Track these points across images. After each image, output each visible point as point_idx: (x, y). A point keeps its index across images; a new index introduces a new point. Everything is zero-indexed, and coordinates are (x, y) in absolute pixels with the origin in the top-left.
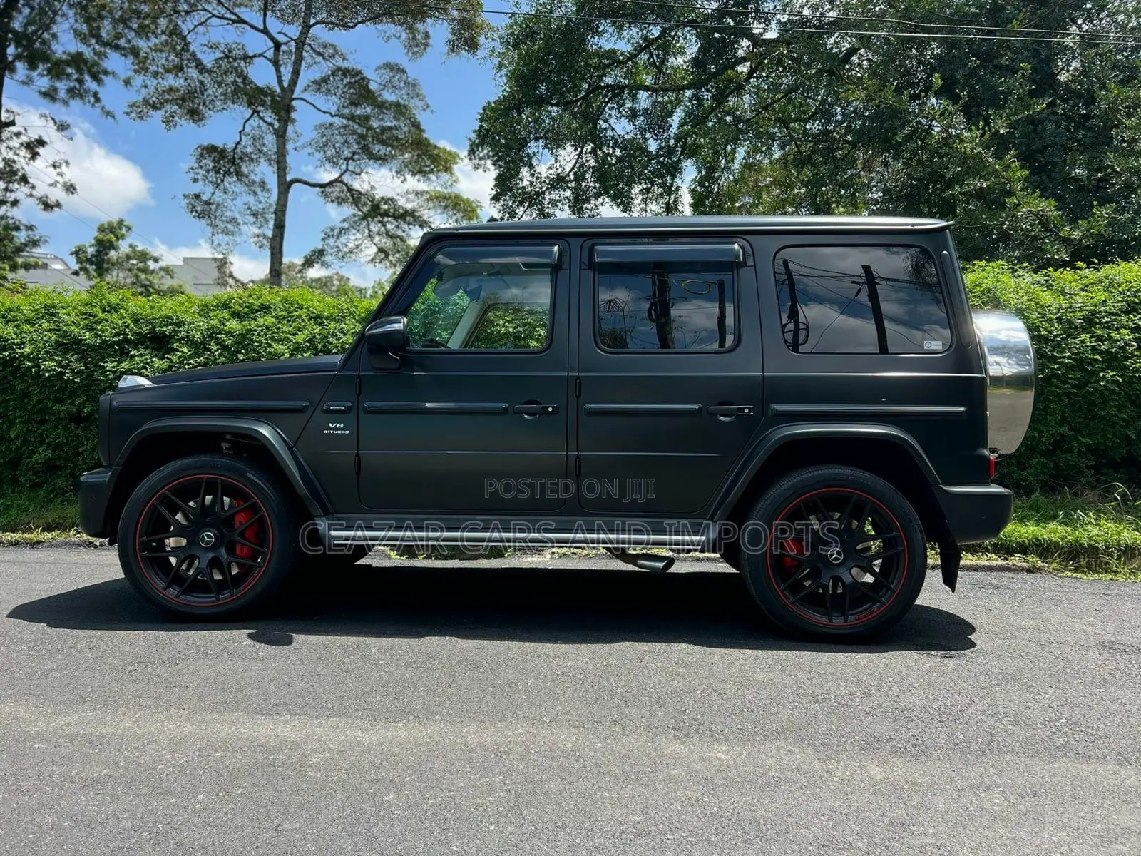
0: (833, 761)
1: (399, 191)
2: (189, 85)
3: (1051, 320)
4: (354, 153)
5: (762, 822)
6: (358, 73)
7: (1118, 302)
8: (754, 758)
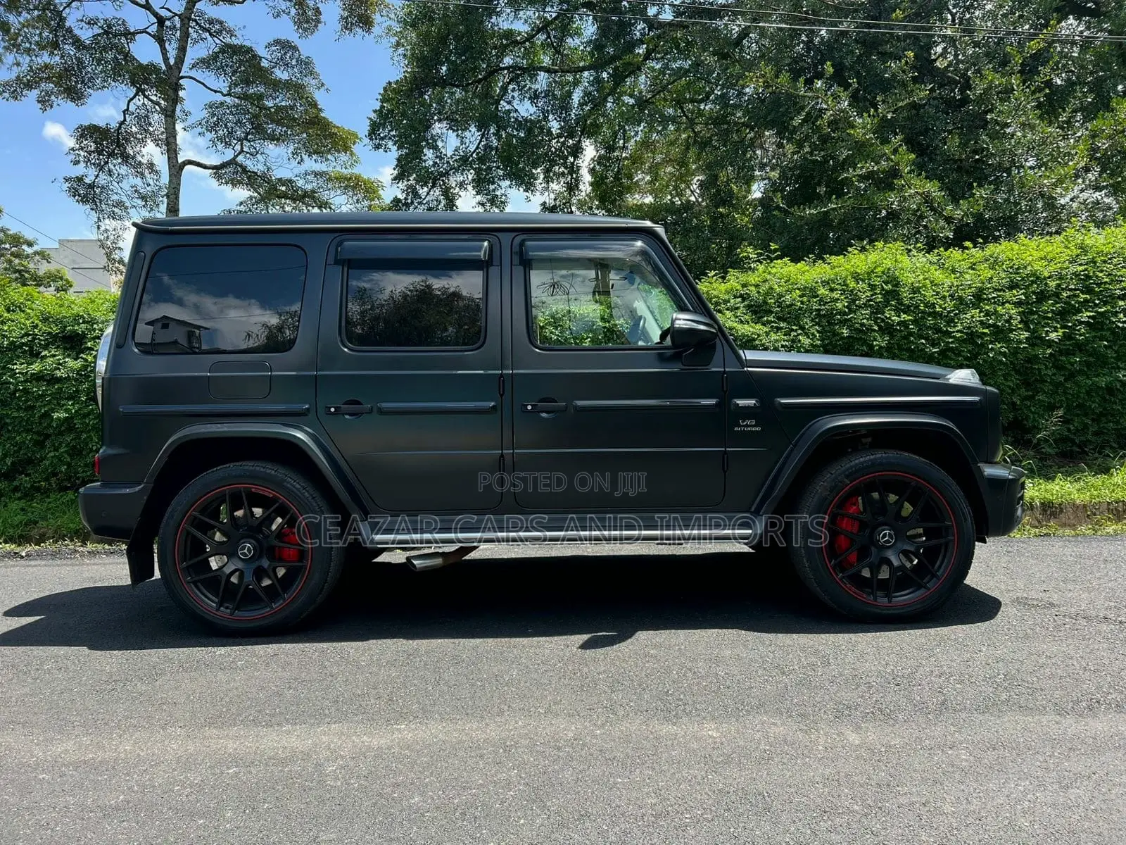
0: (813, 731)
1: (296, 171)
2: (66, 63)
3: (944, 297)
4: (248, 134)
5: (766, 795)
6: (250, 50)
7: (1003, 279)
8: (743, 733)
